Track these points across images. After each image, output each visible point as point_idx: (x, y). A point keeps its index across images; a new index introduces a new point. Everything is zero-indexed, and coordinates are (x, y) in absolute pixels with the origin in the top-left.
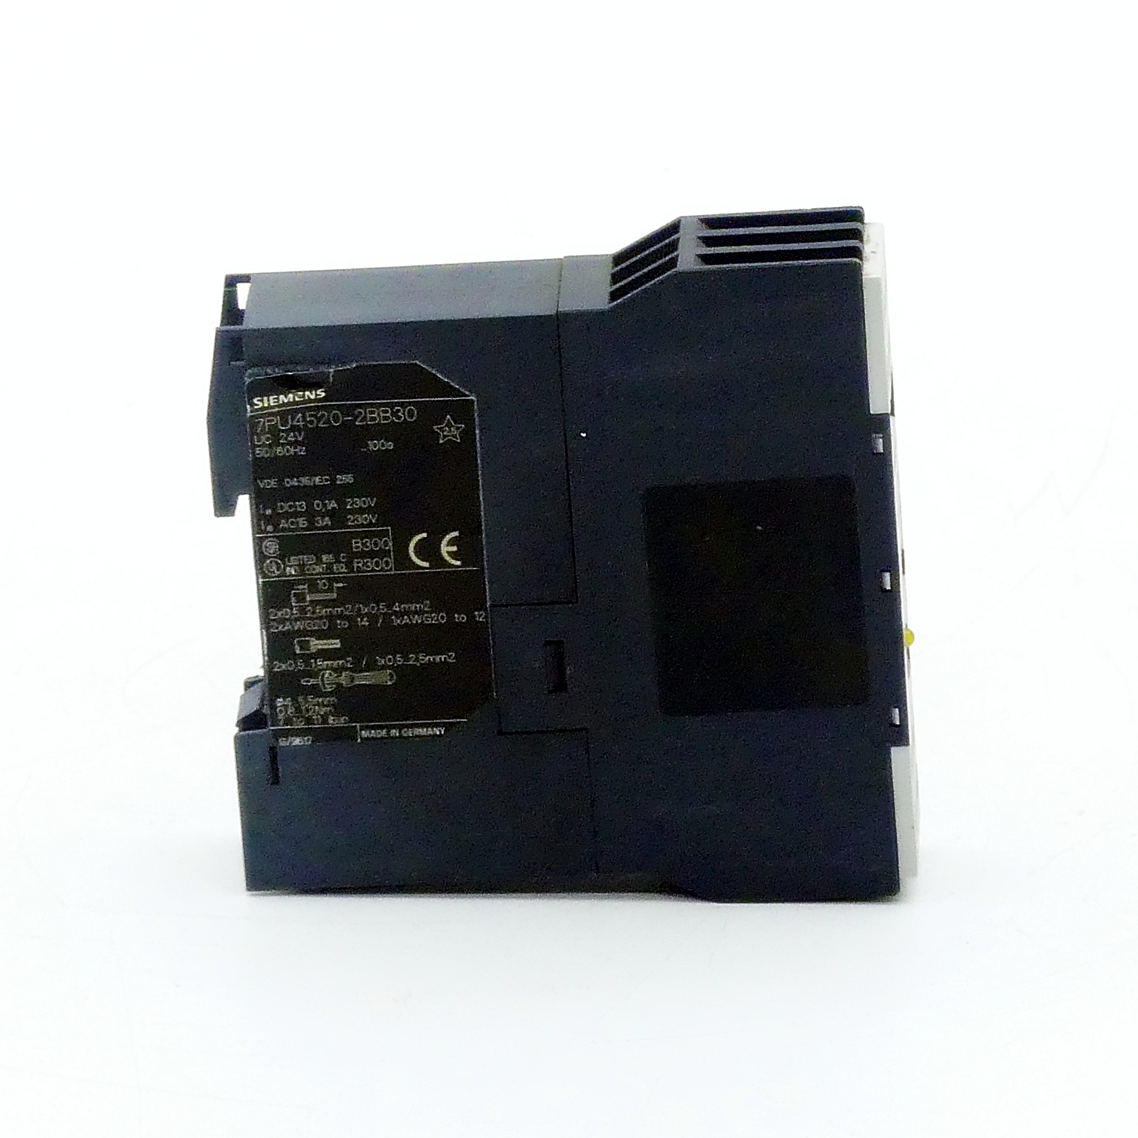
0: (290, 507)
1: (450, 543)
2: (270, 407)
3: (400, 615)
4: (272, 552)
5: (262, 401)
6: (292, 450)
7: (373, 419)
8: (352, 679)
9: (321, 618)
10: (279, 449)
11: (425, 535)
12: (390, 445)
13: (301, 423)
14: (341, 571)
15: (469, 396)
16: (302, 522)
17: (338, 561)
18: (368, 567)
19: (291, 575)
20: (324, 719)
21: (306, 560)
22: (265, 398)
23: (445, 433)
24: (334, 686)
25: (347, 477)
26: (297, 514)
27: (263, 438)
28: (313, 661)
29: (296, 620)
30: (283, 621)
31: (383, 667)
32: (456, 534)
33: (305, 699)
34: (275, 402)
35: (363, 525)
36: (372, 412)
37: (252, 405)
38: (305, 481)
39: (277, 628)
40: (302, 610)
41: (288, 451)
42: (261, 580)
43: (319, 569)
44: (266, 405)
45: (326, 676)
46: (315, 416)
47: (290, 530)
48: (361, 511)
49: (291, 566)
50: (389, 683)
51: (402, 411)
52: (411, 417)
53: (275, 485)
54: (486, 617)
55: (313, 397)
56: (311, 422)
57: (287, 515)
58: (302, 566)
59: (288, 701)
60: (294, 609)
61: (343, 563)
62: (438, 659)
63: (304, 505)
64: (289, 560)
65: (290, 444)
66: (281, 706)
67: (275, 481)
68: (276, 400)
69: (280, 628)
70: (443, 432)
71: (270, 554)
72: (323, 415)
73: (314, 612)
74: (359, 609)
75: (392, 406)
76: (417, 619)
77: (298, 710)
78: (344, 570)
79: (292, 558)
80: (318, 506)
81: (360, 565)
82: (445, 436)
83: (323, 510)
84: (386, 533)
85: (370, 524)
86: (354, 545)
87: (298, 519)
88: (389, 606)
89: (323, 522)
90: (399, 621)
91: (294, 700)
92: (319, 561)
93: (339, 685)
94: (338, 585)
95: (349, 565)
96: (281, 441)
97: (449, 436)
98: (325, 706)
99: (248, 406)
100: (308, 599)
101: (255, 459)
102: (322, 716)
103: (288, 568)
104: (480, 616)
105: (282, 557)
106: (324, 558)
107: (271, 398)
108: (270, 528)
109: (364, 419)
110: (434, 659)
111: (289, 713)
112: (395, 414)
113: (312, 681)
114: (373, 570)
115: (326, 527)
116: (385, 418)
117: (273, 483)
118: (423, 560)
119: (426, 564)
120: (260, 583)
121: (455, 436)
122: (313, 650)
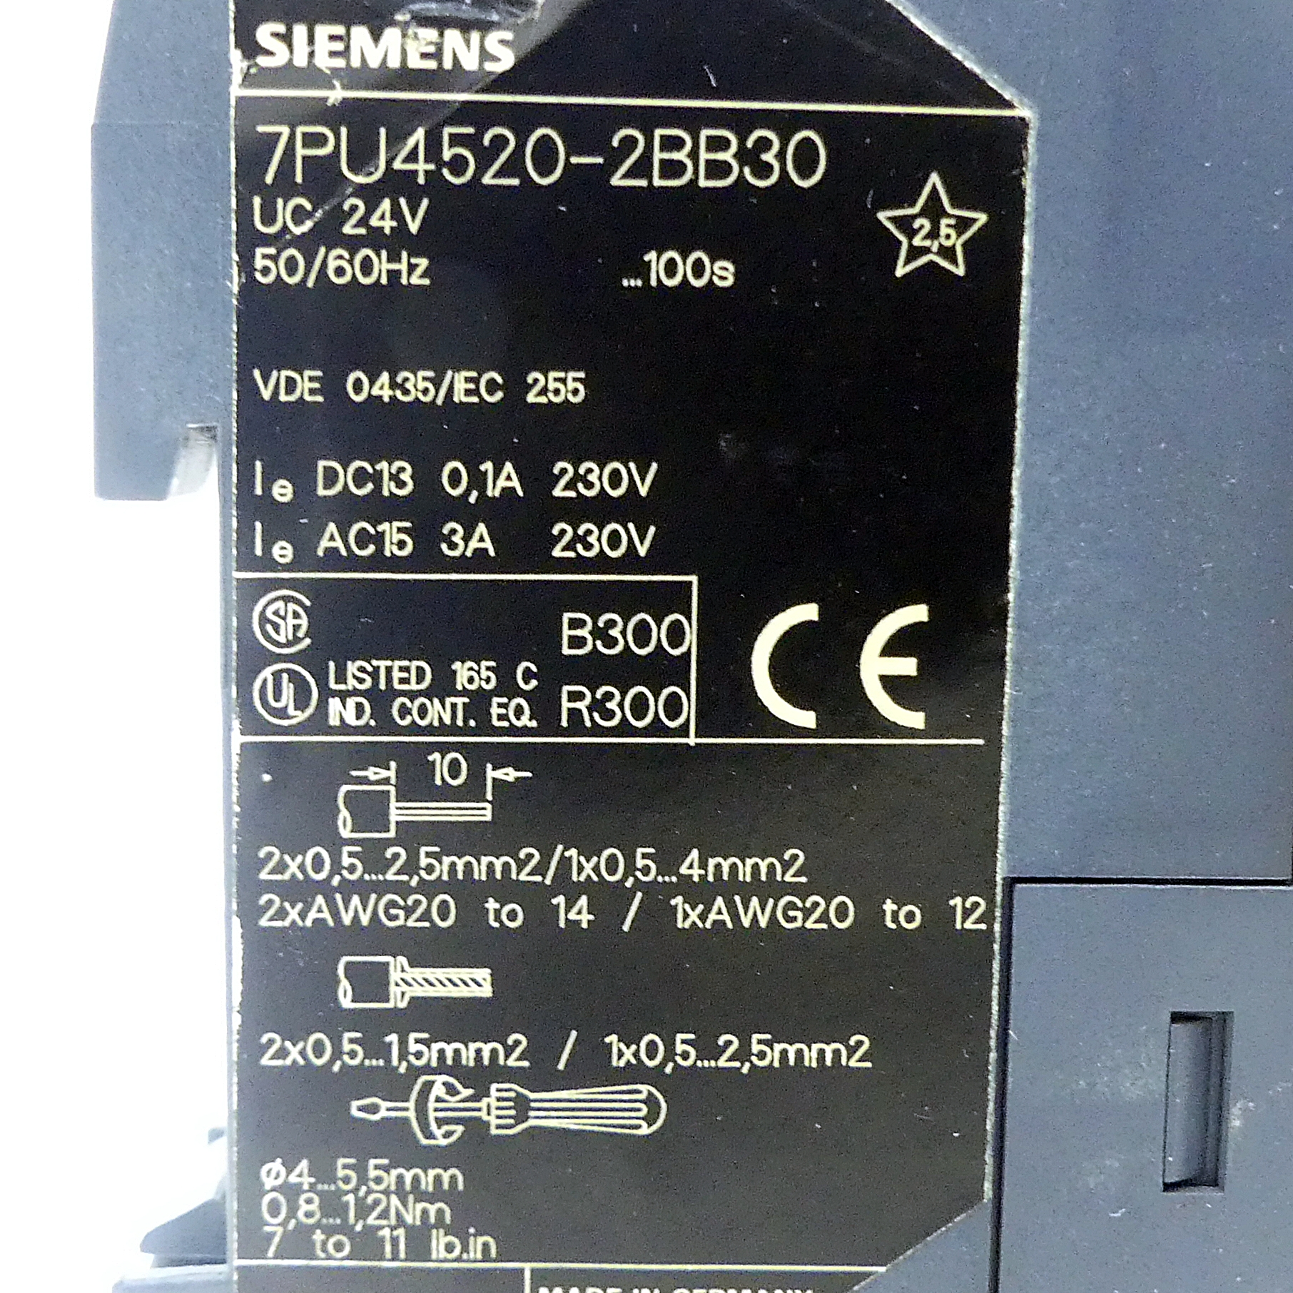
0: (361, 478)
1: (893, 648)
2: (312, 76)
3: (700, 893)
4: (282, 639)
5: (287, 38)
6: (382, 266)
7: (673, 169)
8: (522, 1107)
9: (430, 889)
10: (335, 258)
11: (808, 612)
12: (724, 273)
13: (422, 167)
14: (519, 724)
15: (1010, 105)
16: (396, 537)
17: (507, 687)
18: (609, 715)
19: (344, 728)
20: (419, 1241)
21: (396, 675)
22: (300, 31)
23: (917, 241)
24: (460, 1129)
25: (564, 381)
26: (381, 508)
27: (284, 211)
28: (393, 1038)
29: (348, 889)
30: (300, 891)
31: (634, 1073)
32: (917, 613)
33: (361, 1170)
34: (333, 54)
35: (602, 563)
36: (672, 144)
37: (251, 49)
38: (418, 385)
39: (282, 914)
40: (373, 856)
41: (367, 267)
42: (238, 739)
43: (437, 712)
44: (301, 60)
45: (438, 1090)
46: (471, 142)
47: (353, 563)
48: (601, 510)
49: (343, 696)
50: (645, 1130)
51: (776, 146)
52: (806, 171)
53: (312, 392)
54: (987, 918)
55: (470, 62)
56: (458, 165)
57: (346, 510)
58: (380, 699)
59: (302, 1174)
60: (346, 849)
61: (523, 694)
62: (810, 1058)
63: (405, 477)
64: (341, 678)
65: (375, 239)
66: (273, 1190)
67: (311, 379)
68: (339, 46)
69: (294, 914)
70: (911, 234)
71: (278, 644)
72: (500, 142)
73: (411, 867)
74: (565, 862)
75: (742, 122)
76: (756, 913)
77: (332, 1205)
78: (525, 721)
79: (352, 667)
80: (455, 478)
81: (582, 705)
82: (915, 253)
83: (472, 499)
84: (675, 598)
85: (631, 562)
86: (566, 632)
87: (384, 527)
88: (668, 861)
89: (467, 539)
90: (694, 916)
91: (323, 1172)
92: (443, 687)
93: (475, 1128)
94: (499, 774)
95: (544, 706)
96: (348, 229)
97: (926, 250)
98: (421, 1196)
99: (235, 55)
100: (395, 816)
101: (250, 288)
102: (410, 1230)
103: (334, 703)
104: (967, 913)
105: (314, 659)
106: (462, 671)
107: (322, 31)
108: (283, 551)
109: (642, 168)
110: (799, 1054)
111: (300, 1214)
112: (749, 157)
113: (385, 1109)
114: (624, 728)
115: (479, 561)
116: (718, 169)
117: (306, 385)
118: (798, 702)
119: (807, 719)
120: (236, 749)
121: (948, 253)
122: (398, 998)
